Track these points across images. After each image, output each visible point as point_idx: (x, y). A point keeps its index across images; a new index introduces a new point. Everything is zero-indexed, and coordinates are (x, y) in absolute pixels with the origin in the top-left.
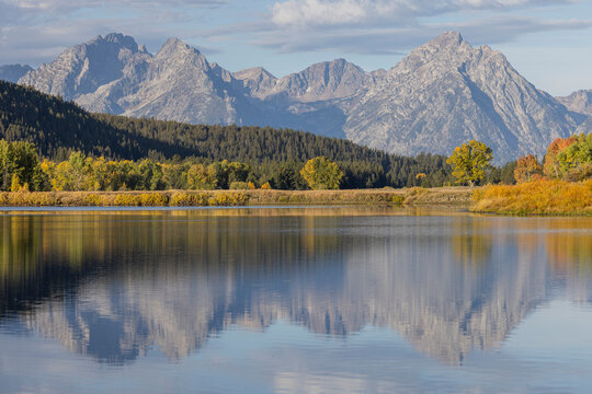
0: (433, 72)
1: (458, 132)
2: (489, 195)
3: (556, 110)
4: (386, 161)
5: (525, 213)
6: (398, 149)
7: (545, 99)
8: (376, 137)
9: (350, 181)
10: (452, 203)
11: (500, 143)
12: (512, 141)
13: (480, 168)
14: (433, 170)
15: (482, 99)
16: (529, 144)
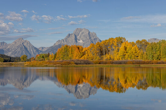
0: (18, 44)
1: (22, 53)
2: (27, 63)
3: (37, 50)
4: (11, 58)
5: (32, 66)
6: (13, 56)
7: (35, 48)
8: (9, 54)
9: (5, 61)
10: (21, 64)
11: (29, 55)
12: (30, 55)
13: (25, 59)
14: (18, 59)
15: (26, 48)
16: (33, 55)
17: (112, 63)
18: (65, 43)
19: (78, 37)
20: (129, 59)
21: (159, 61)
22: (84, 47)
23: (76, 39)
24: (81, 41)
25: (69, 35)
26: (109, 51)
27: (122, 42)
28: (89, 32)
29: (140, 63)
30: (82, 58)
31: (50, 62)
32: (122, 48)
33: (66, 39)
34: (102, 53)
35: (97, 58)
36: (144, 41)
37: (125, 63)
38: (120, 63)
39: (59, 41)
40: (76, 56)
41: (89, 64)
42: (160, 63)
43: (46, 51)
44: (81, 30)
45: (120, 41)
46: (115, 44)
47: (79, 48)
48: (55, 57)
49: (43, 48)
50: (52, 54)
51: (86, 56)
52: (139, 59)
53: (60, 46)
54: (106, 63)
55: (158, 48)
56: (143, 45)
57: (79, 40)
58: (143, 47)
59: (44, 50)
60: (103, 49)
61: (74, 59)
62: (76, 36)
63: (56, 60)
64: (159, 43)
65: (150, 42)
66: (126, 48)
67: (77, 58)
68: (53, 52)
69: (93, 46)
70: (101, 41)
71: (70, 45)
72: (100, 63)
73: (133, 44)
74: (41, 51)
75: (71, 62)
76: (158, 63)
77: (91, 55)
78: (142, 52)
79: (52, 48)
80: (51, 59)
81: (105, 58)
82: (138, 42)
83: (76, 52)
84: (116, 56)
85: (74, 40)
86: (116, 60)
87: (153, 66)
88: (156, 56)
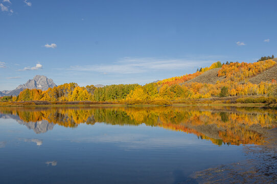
17: (67, 103)
18: (26, 87)
19: (37, 83)
20: (80, 100)
21: (104, 102)
22: (43, 91)
23: (36, 84)
24: (40, 86)
25: (30, 80)
26: (64, 94)
27: (75, 87)
28: (47, 79)
29: (89, 103)
30: (42, 100)
31: (13, 103)
32: (74, 91)
33: (27, 84)
34: (58, 96)
35: (54, 100)
36: (93, 86)
37: (77, 103)
38: (73, 103)
39: (21, 85)
40: (36, 98)
41: (47, 104)
42: (105, 104)
43: (9, 94)
44: (40, 77)
45: (73, 86)
46: (69, 88)
47: (38, 91)
48: (18, 98)
49: (6, 91)
50: (14, 97)
51: (44, 98)
52: (89, 100)
53: (21, 89)
54: (61, 104)
55: (103, 91)
56: (91, 89)
57: (38, 85)
58: (92, 91)
59: (7, 93)
60: (59, 93)
61: (34, 100)
62: (35, 82)
63: (18, 101)
64: (104, 88)
65: (97, 87)
66: (78, 92)
67: (37, 99)
68: (16, 95)
69: (51, 89)
70: (57, 86)
71: (31, 89)
72: (56, 104)
73: (84, 88)
74: (4, 94)
75: (32, 103)
76: (103, 104)
77: (49, 97)
78: (90, 94)
79: (15, 92)
80: (14, 101)
81: (61, 99)
82: (87, 87)
83: (36, 95)
84: (70, 98)
85: (34, 85)
86: (69, 101)
87: (100, 105)
88: (102, 98)
